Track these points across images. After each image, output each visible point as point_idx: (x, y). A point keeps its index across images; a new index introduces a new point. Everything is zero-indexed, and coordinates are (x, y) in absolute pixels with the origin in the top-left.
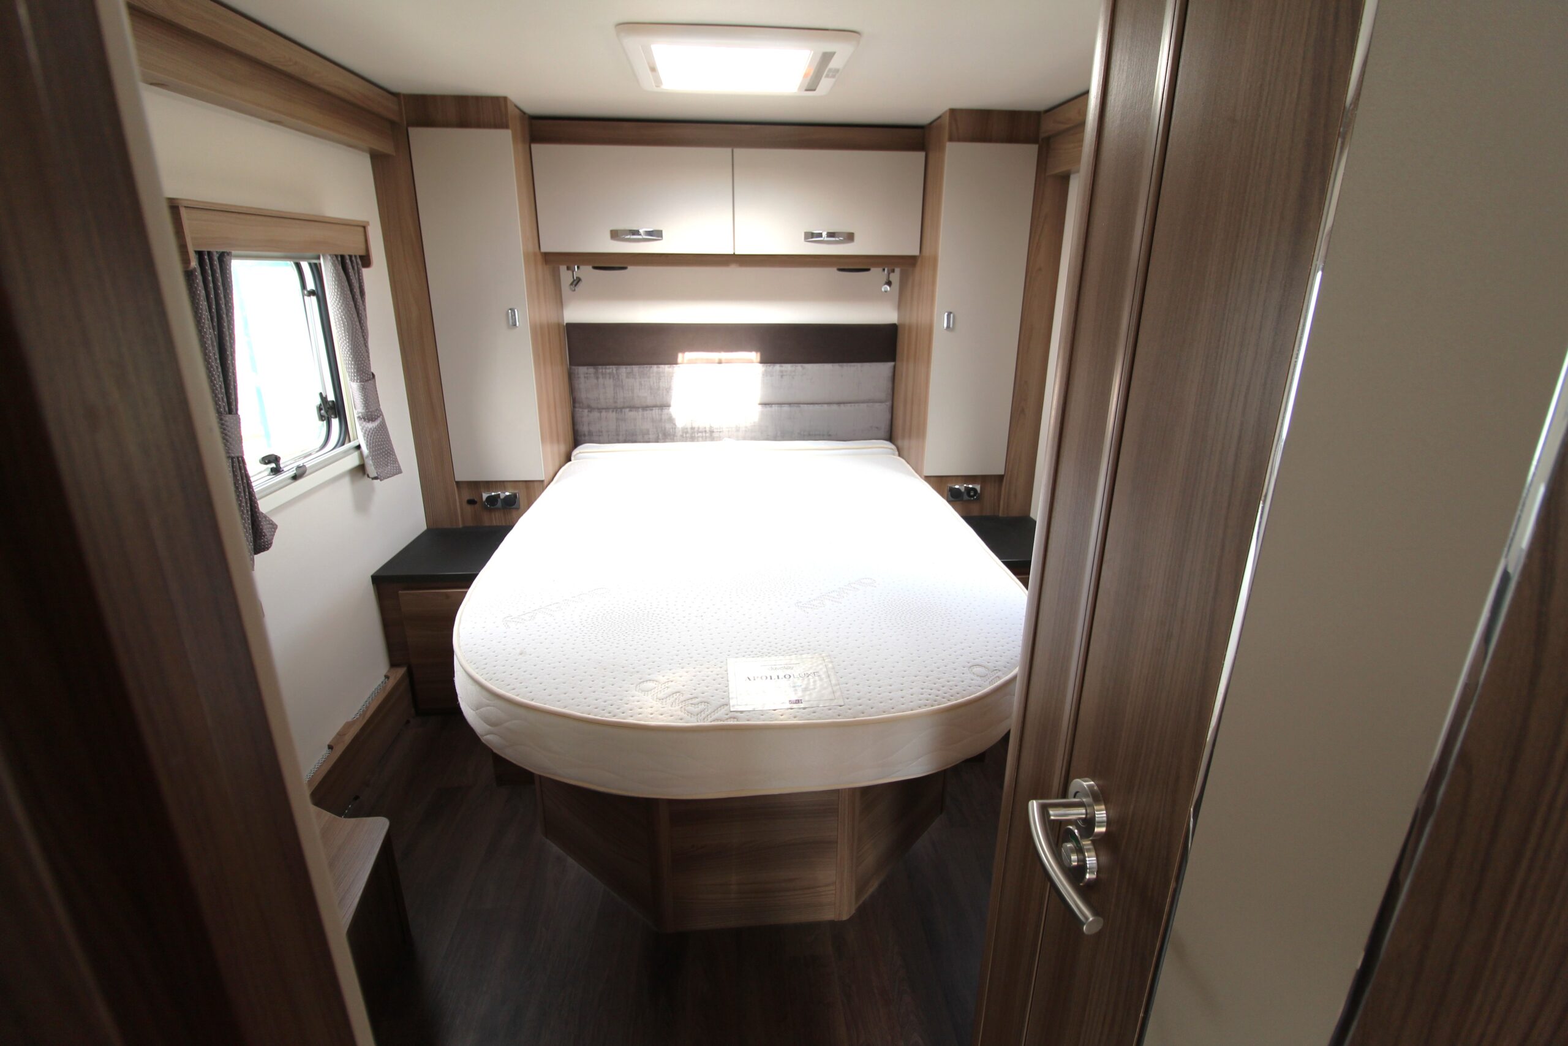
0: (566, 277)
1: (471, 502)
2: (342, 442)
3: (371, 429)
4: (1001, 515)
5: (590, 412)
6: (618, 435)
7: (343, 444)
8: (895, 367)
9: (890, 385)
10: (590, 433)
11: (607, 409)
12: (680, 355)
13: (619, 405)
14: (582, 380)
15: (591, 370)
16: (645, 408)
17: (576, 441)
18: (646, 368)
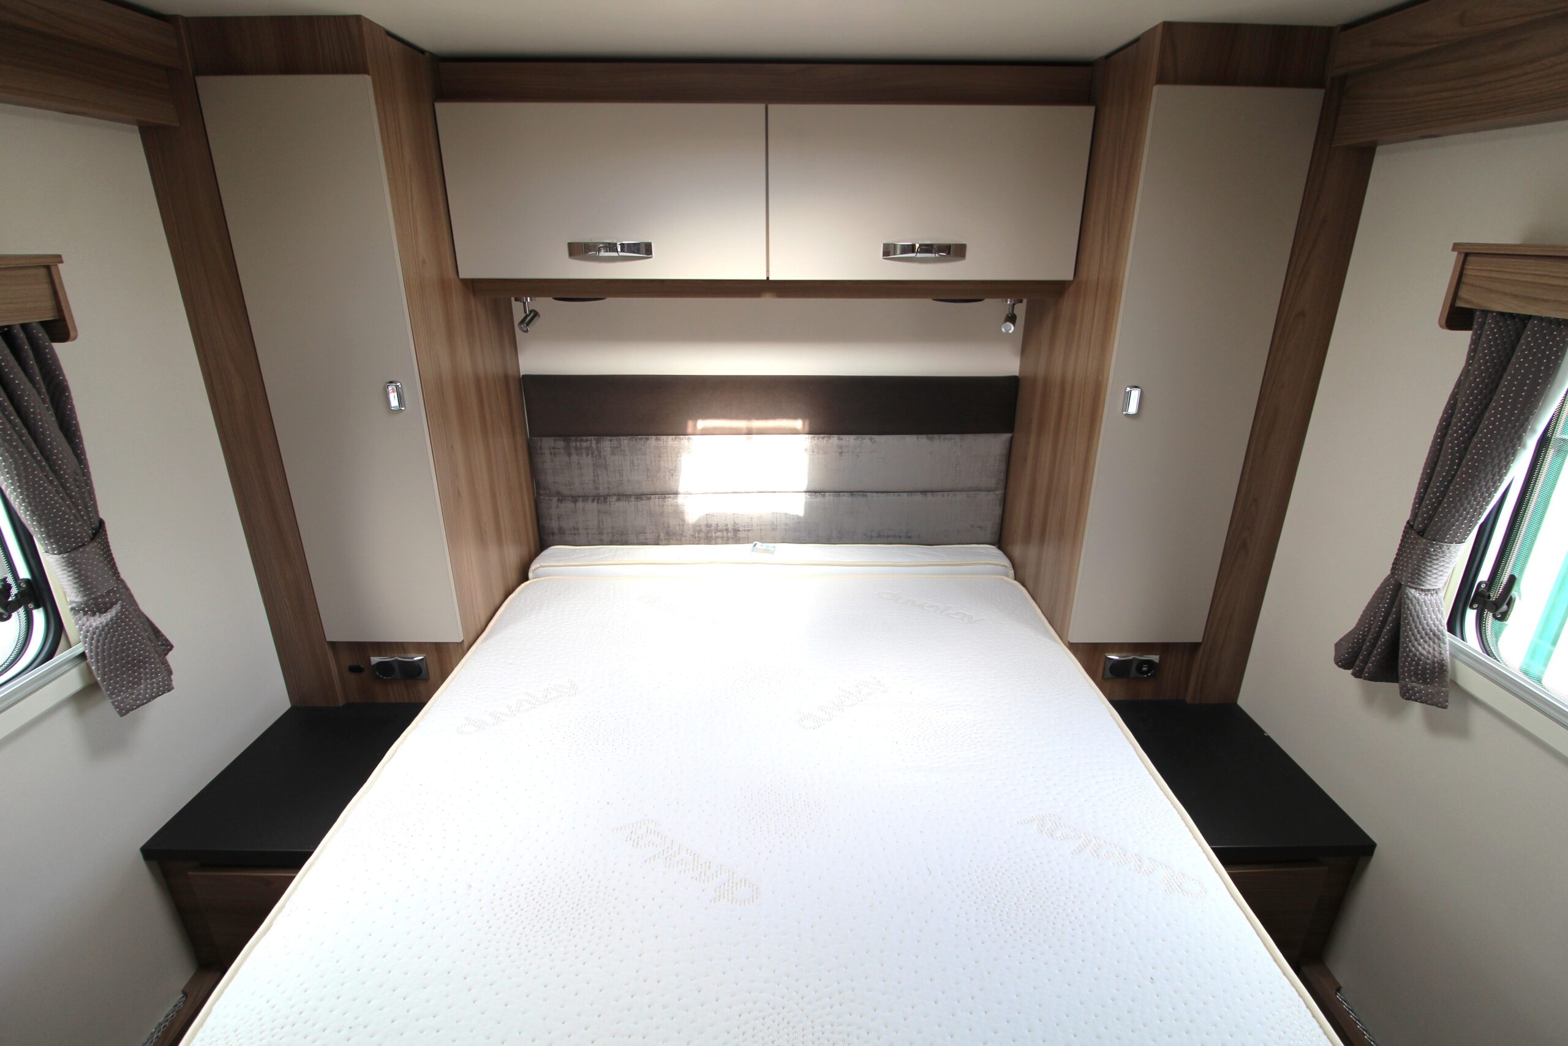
0: (518, 311)
1: (355, 669)
2: (49, 653)
3: (97, 628)
4: (1188, 700)
5: (560, 501)
6: (601, 534)
7: (50, 655)
8: (1011, 441)
9: (1003, 467)
10: (562, 531)
11: (585, 498)
12: (690, 424)
13: (602, 490)
14: (547, 457)
15: (561, 444)
16: (639, 497)
17: (542, 540)
18: (639, 442)
